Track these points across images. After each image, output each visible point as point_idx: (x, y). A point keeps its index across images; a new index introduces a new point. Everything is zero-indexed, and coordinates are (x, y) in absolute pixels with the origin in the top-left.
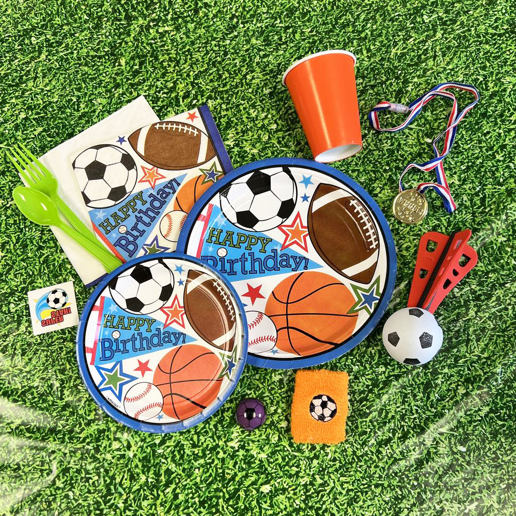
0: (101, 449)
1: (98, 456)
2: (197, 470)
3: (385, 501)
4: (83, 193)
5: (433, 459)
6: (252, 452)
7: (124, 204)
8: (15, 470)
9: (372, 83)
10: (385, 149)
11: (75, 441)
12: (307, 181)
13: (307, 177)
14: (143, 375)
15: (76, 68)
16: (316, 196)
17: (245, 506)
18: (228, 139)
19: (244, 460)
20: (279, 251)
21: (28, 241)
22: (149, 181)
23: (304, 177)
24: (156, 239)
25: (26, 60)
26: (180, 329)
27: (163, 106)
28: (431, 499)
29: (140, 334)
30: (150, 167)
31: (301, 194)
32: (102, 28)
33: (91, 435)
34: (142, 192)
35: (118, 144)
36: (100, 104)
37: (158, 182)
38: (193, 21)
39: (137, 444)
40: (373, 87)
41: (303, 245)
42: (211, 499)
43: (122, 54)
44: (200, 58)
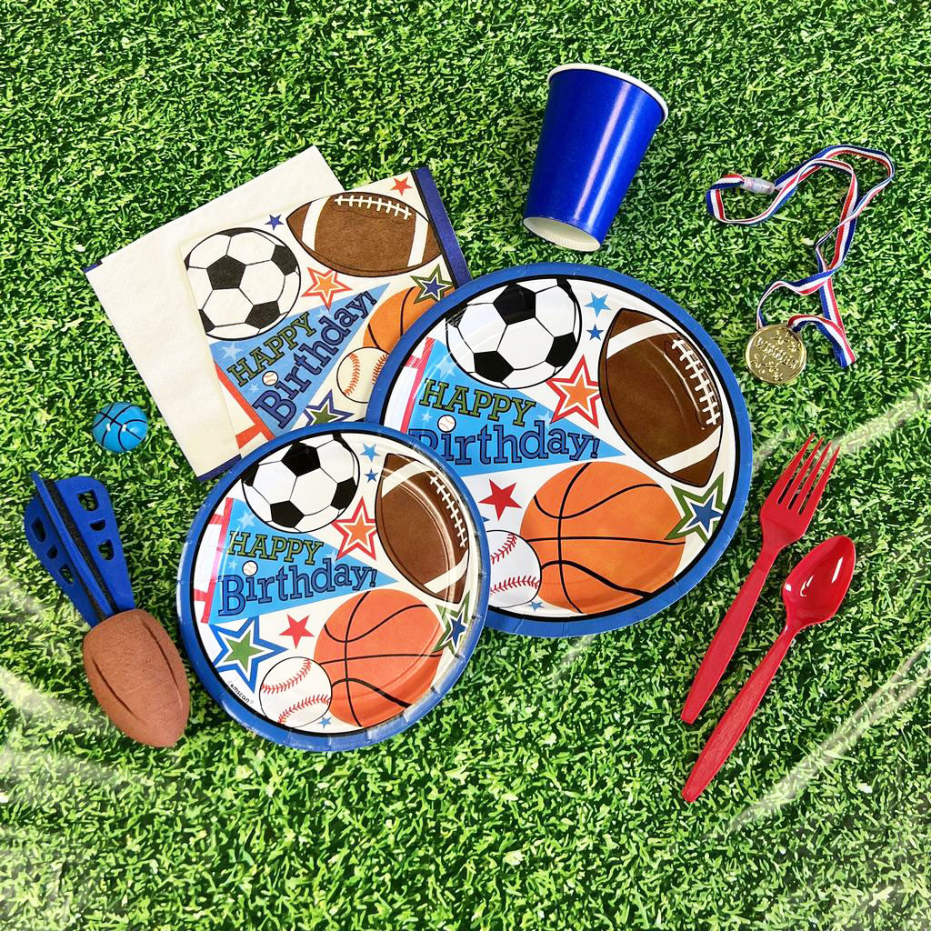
0: (215, 779)
1: (208, 793)
2: (389, 822)
3: (728, 883)
4: (201, 312)
5: (814, 806)
6: (490, 790)
7: (274, 333)
8: (50, 818)
9: (713, 141)
10: (734, 253)
11: (167, 764)
12: (598, 304)
13: (599, 296)
14: (296, 643)
15: (198, 93)
16: (614, 329)
17: (476, 890)
18: (463, 227)
19: (476, 805)
20: (547, 424)
21: (97, 394)
22: (320, 294)
23: (594, 297)
24: (330, 396)
25: (110, 76)
26: (368, 561)
27: (351, 166)
28: (810, 881)
29: (293, 569)
30: (324, 270)
31: (588, 325)
32: (247, 27)
33: (196, 753)
34: (307, 313)
35: (269, 228)
36: (238, 157)
37: (337, 297)
38: (407, 22)
39: (282, 770)
40: (714, 148)
41: (590, 415)
42: (412, 876)
43: (280, 73)
44: (418, 86)
